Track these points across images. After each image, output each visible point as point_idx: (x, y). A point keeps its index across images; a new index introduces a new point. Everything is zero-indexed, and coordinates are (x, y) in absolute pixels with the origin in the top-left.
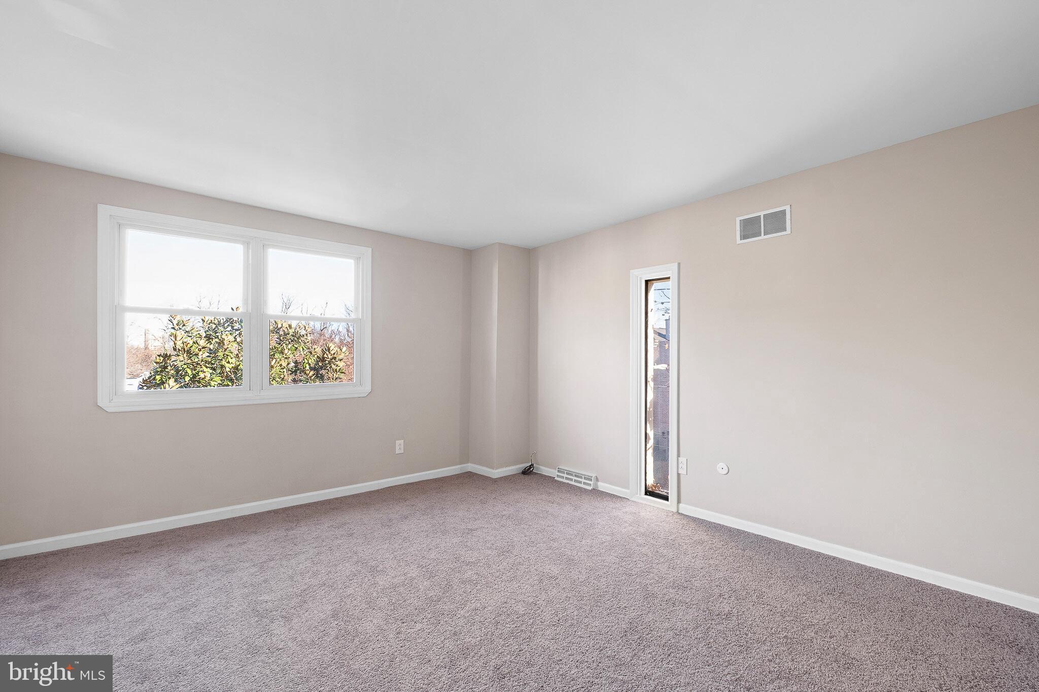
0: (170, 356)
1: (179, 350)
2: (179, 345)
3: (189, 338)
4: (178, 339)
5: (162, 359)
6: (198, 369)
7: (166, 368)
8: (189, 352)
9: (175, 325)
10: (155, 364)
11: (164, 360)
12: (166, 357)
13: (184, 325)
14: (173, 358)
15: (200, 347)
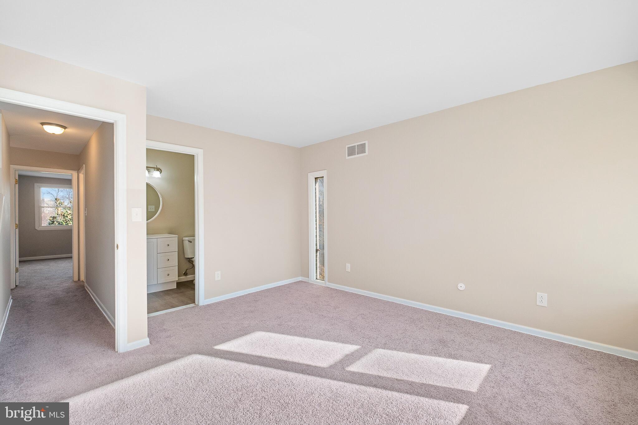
0: (56, 217)
1: (60, 215)
2: (60, 213)
3: (64, 210)
4: (59, 210)
5: (52, 218)
6: (68, 222)
7: (54, 222)
8: (64, 215)
9: (58, 204)
10: (49, 221)
11: (53, 219)
12: (54, 218)
13: (62, 204)
14: (57, 218)
15: (69, 214)
